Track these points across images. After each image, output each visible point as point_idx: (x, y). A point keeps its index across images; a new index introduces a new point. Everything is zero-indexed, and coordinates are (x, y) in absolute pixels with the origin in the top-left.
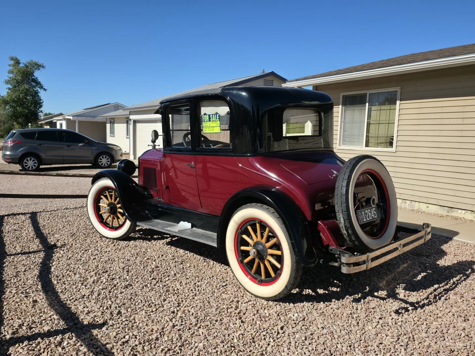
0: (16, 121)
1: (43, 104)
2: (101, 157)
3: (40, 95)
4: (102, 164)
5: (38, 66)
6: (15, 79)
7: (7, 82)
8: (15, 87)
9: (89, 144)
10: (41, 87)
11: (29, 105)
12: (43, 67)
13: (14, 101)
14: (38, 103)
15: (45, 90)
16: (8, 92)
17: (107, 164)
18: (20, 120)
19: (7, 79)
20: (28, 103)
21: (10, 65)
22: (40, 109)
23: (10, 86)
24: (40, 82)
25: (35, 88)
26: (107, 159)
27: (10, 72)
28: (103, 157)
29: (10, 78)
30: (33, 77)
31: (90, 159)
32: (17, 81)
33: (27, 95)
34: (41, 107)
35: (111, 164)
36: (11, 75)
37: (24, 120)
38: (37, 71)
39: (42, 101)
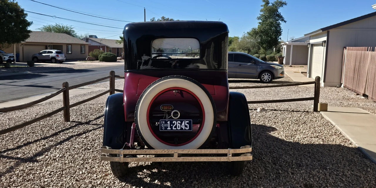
0: (262, 46)
1: (282, 33)
2: (264, 74)
3: (281, 26)
4: (264, 80)
5: (282, 4)
6: (264, 16)
7: (259, 18)
8: (264, 21)
9: (256, 63)
10: (283, 20)
11: (271, 34)
12: (286, 4)
13: (262, 32)
14: (278, 32)
15: (285, 22)
16: (259, 26)
17: (268, 80)
18: (264, 45)
19: (259, 16)
20: (271, 33)
21: (262, 6)
22: (280, 37)
23: (260, 21)
24: (282, 16)
25: (278, 21)
26: (269, 76)
27: (261, 11)
28: (265, 74)
29: (261, 15)
30: (277, 13)
31: (256, 75)
32: (265, 17)
33: (271, 26)
34: (280, 35)
35: (271, 80)
36: (262, 13)
37: (267, 46)
38: (281, 8)
39: (281, 30)
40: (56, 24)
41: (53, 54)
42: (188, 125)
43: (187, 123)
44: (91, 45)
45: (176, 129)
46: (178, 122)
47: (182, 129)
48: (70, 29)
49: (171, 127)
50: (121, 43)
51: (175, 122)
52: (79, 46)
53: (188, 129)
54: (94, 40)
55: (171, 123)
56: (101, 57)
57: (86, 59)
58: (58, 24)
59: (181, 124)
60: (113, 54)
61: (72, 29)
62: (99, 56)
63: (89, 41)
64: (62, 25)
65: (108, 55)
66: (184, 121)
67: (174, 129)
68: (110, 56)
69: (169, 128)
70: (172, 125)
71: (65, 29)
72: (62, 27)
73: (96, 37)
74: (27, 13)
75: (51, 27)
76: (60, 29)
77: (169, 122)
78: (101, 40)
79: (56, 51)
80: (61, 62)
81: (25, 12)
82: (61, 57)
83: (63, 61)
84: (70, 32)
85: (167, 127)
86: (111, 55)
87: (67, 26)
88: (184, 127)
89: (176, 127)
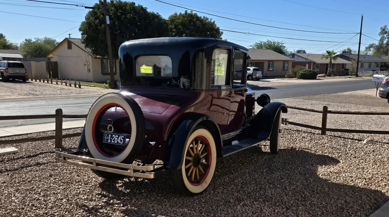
40: (268, 40)
41: (251, 71)
42: (122, 140)
43: (123, 138)
44: (295, 61)
45: (114, 142)
46: (116, 136)
47: (118, 142)
48: (281, 45)
49: (111, 140)
50: (327, 58)
51: (114, 136)
52: (282, 63)
53: (122, 143)
54: (301, 56)
55: (111, 137)
56: (299, 74)
57: (286, 76)
58: (269, 40)
59: (118, 138)
60: (312, 71)
61: (283, 45)
62: (297, 73)
63: (295, 56)
64: (273, 40)
65: (306, 71)
66: (120, 135)
67: (112, 142)
68: (308, 73)
69: (109, 141)
70: (112, 138)
71: (276, 45)
72: (274, 43)
73: (304, 52)
74: (223, 31)
75: (262, 43)
76: (271, 45)
77: (110, 136)
78: (308, 55)
79: (254, 68)
80: (258, 79)
81: (221, 31)
82: (259, 74)
83: (260, 79)
84: (280, 48)
85: (108, 140)
86: (310, 72)
87: (279, 41)
88: (119, 141)
89: (114, 140)
